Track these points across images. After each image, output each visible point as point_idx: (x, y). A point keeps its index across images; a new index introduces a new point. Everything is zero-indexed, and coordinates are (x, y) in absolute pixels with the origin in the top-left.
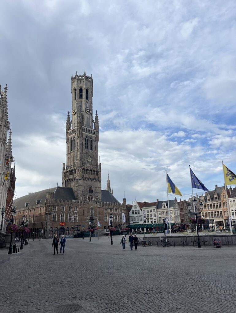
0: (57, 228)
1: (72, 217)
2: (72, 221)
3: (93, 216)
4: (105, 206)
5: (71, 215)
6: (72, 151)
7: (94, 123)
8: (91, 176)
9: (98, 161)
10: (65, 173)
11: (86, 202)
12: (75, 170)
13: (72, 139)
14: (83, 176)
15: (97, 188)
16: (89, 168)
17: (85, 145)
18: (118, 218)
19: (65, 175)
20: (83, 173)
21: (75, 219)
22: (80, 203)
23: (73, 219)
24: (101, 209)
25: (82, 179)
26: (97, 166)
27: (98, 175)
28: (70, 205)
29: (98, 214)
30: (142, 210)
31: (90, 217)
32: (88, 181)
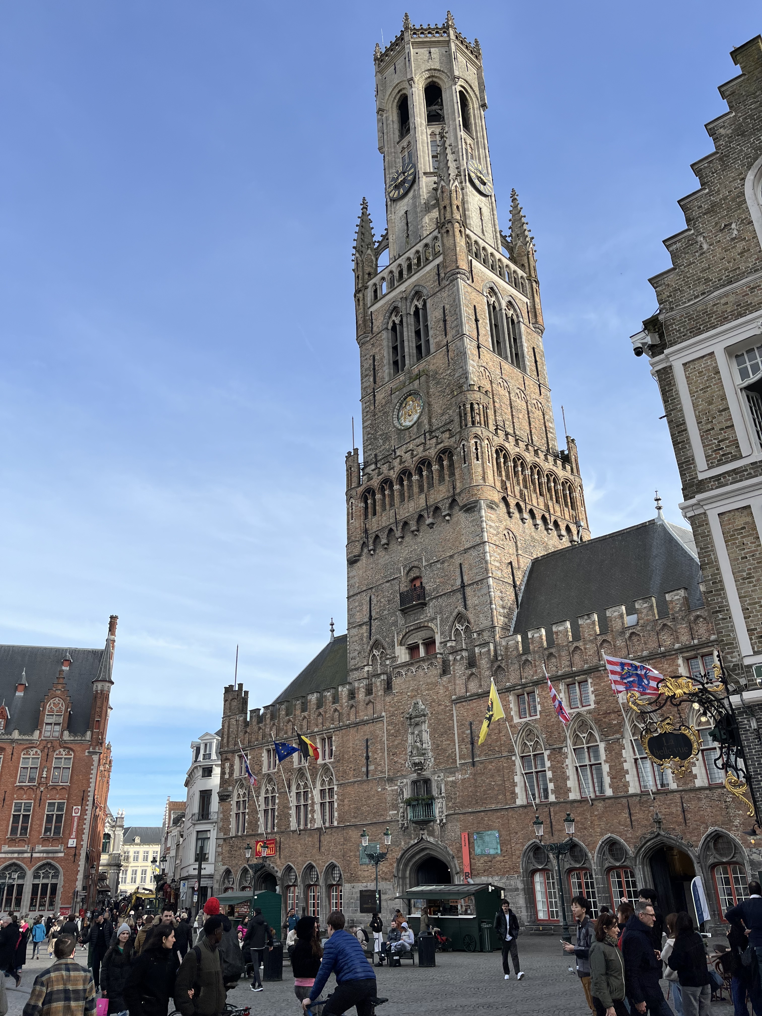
2: (309, 826)
3: (427, 773)
11: (377, 680)
14: (366, 531)
15: (457, 560)
21: (326, 808)
29: (461, 751)
31: (407, 781)
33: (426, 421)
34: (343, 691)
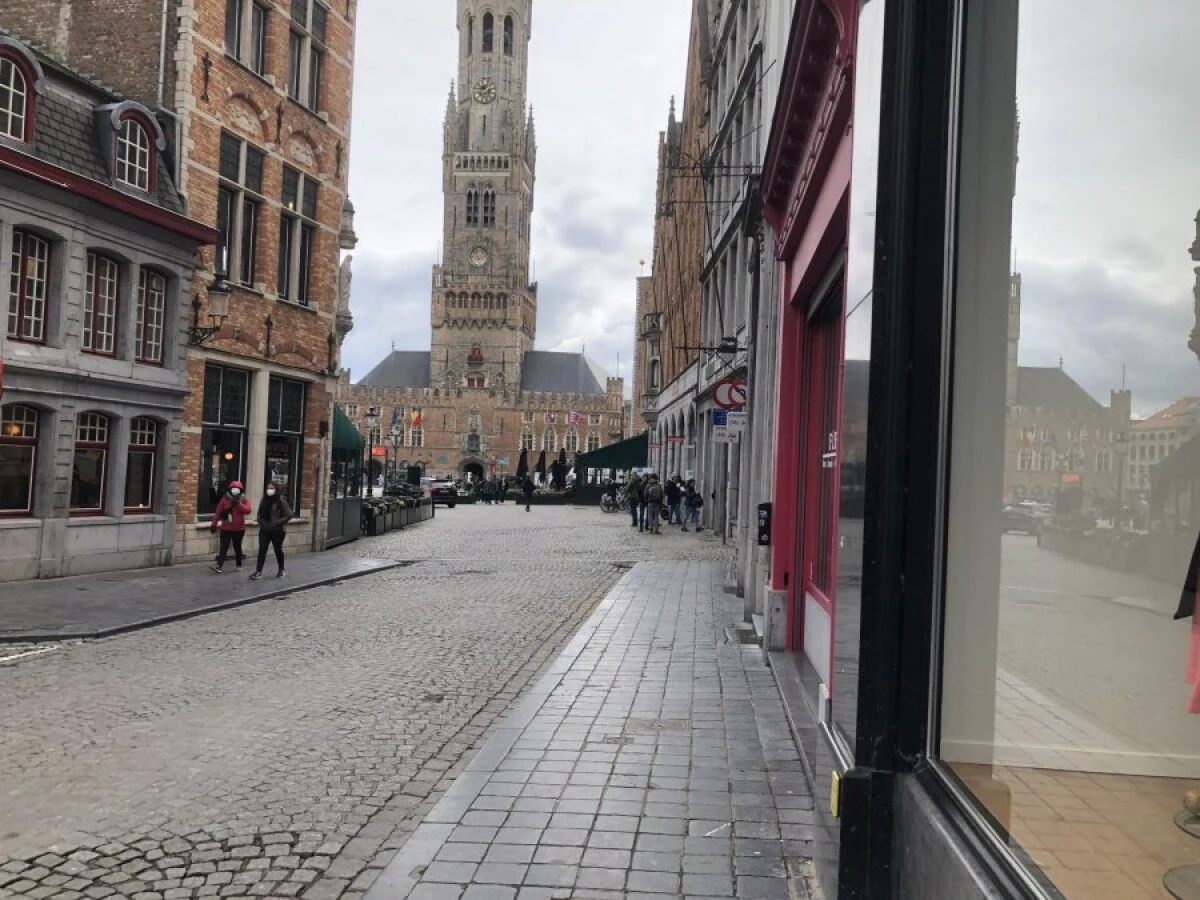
1: (405, 435)
3: (477, 433)
4: (526, 402)
8: (477, 312)
11: (452, 391)
14: (448, 314)
15: (502, 349)
16: (471, 288)
17: (465, 216)
21: (416, 440)
22: (431, 394)
23: (408, 439)
24: (509, 413)
25: (446, 324)
27: (505, 307)
29: (496, 428)
31: (467, 435)
32: (465, 329)
33: (489, 269)
34: (431, 391)
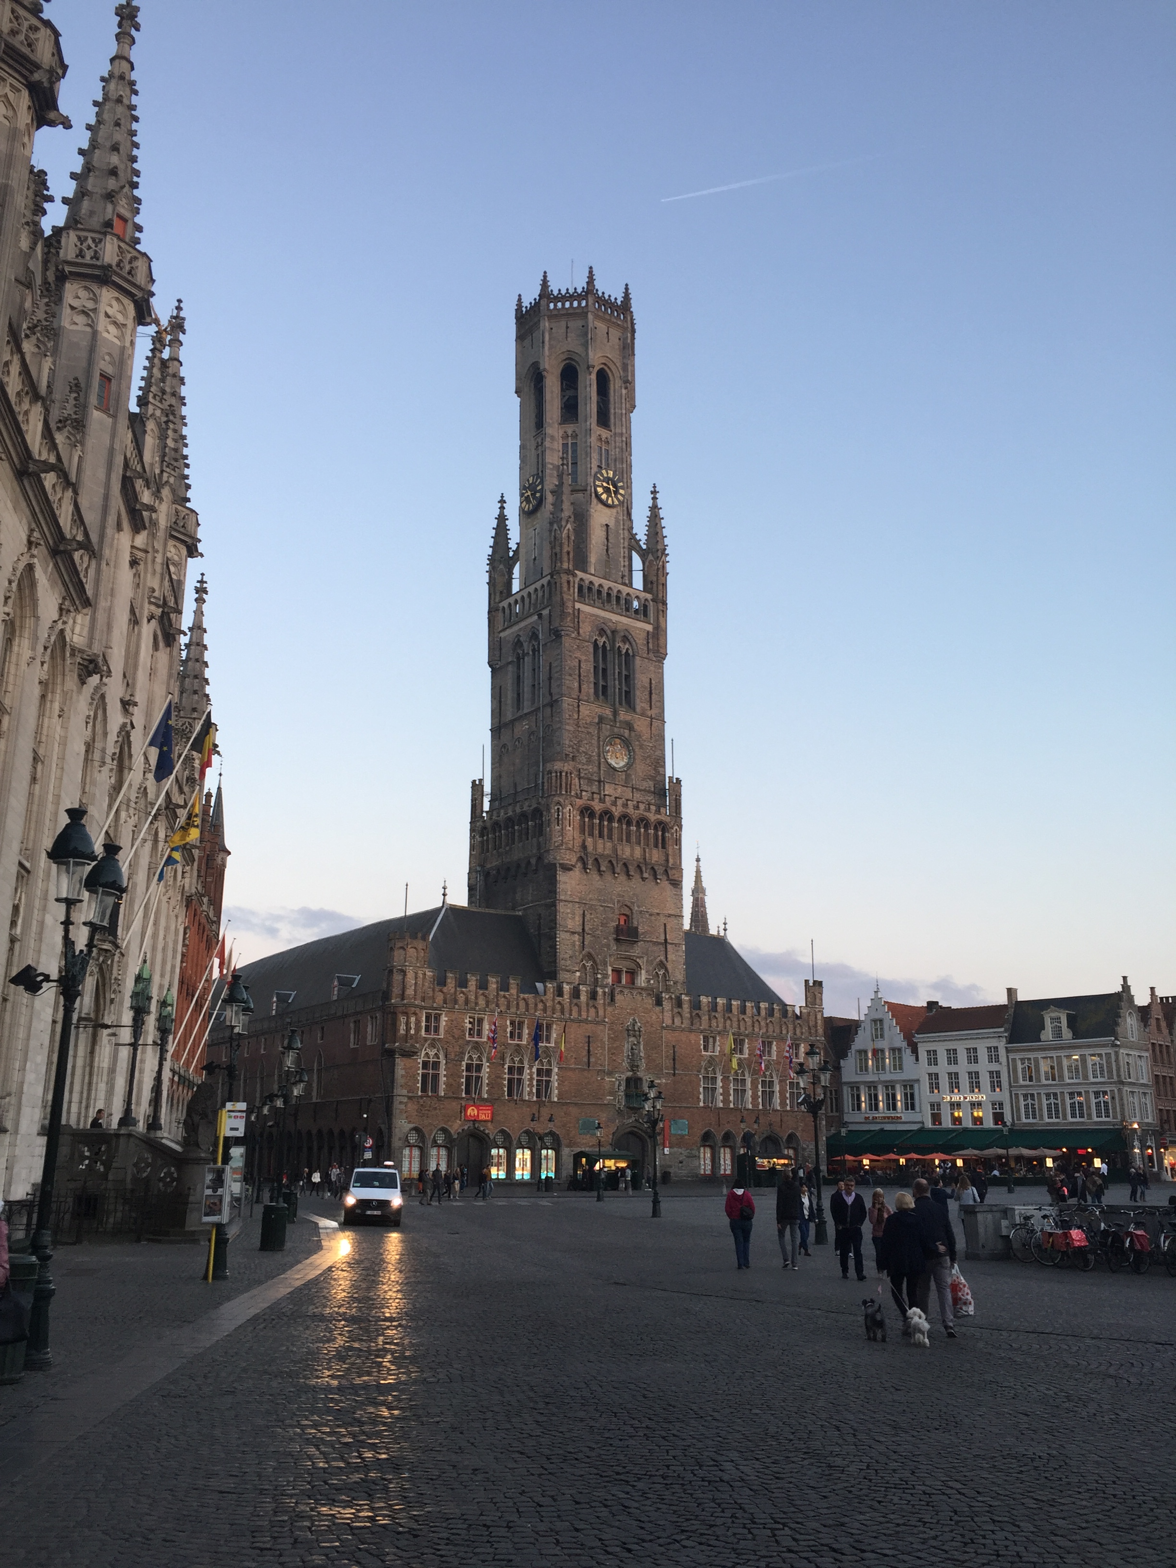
0: (444, 1130)
1: (526, 1076)
2: (527, 1098)
4: (705, 1018)
5: (521, 1061)
6: (526, 711)
7: (643, 554)
8: (627, 851)
9: (664, 766)
10: (482, 836)
11: (600, 991)
12: (537, 813)
13: (518, 644)
14: (584, 847)
15: (663, 920)
16: (616, 806)
17: (592, 679)
18: (777, 1088)
19: (482, 842)
20: (582, 831)
21: (543, 1088)
22: (566, 996)
23: (531, 1085)
24: (682, 1036)
25: (579, 865)
26: (660, 793)
27: (664, 847)
28: (513, 1010)
29: (666, 1062)
30: (915, 1051)
31: (624, 1077)
32: (608, 876)
33: (632, 777)
